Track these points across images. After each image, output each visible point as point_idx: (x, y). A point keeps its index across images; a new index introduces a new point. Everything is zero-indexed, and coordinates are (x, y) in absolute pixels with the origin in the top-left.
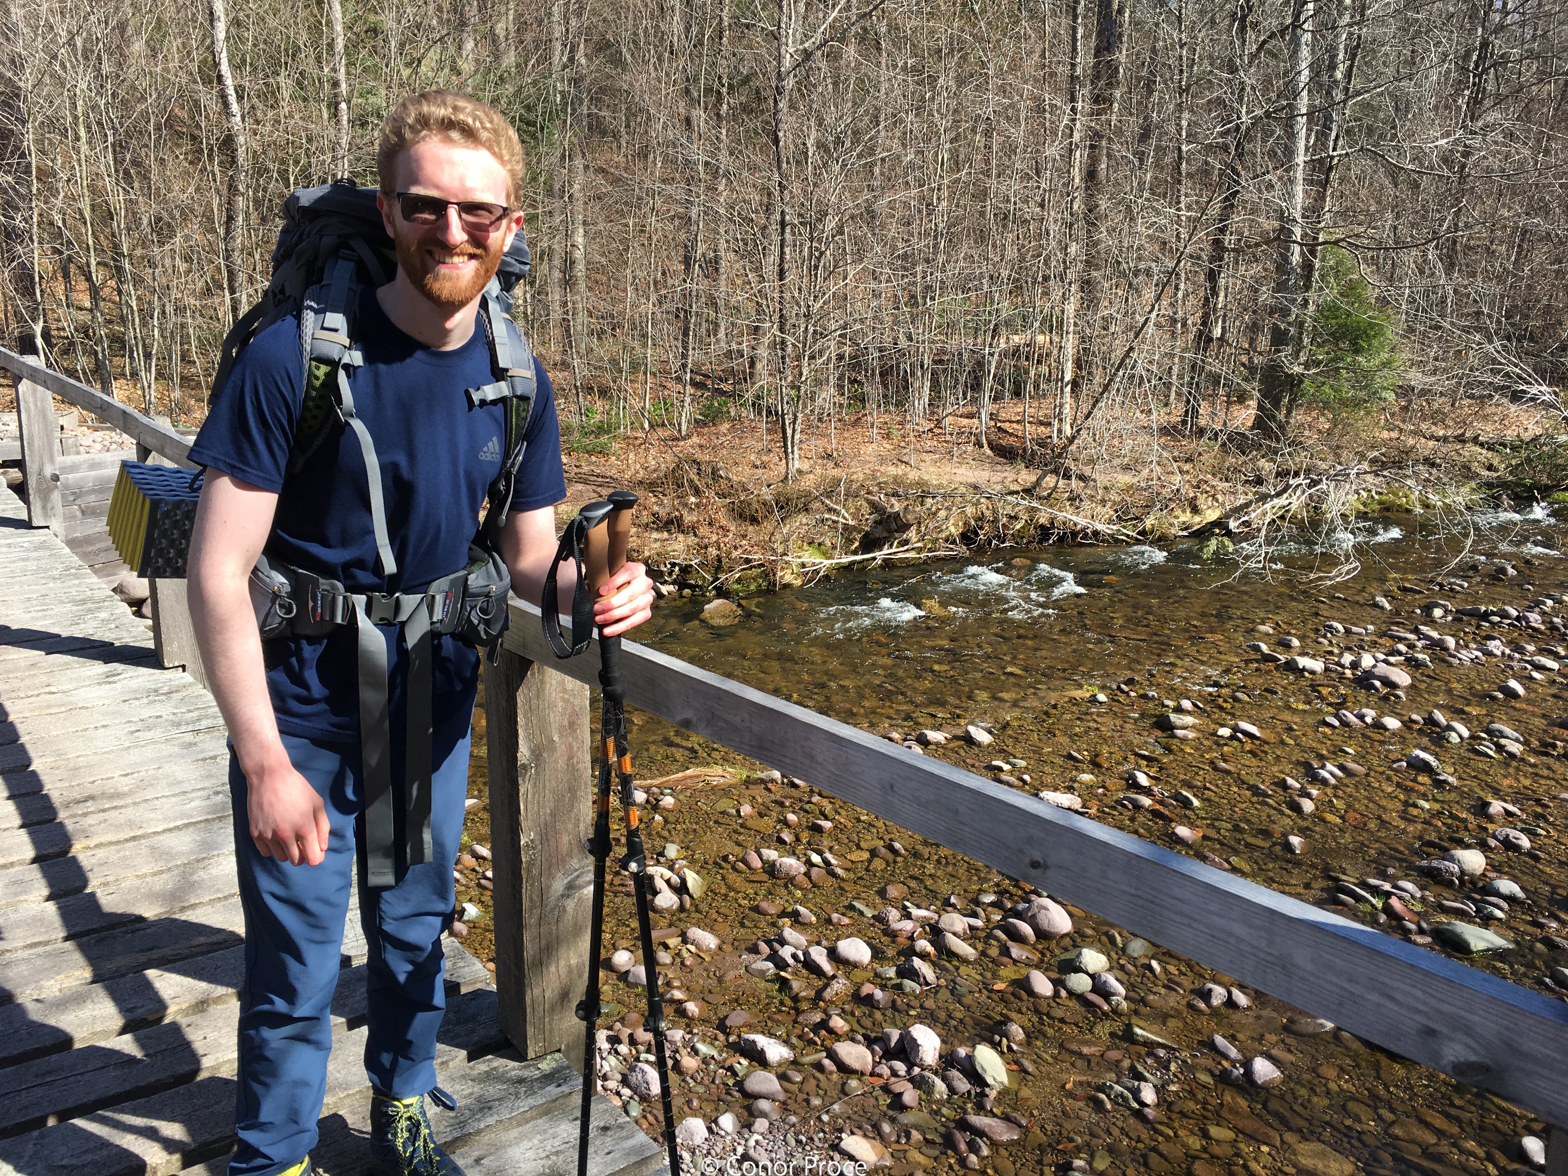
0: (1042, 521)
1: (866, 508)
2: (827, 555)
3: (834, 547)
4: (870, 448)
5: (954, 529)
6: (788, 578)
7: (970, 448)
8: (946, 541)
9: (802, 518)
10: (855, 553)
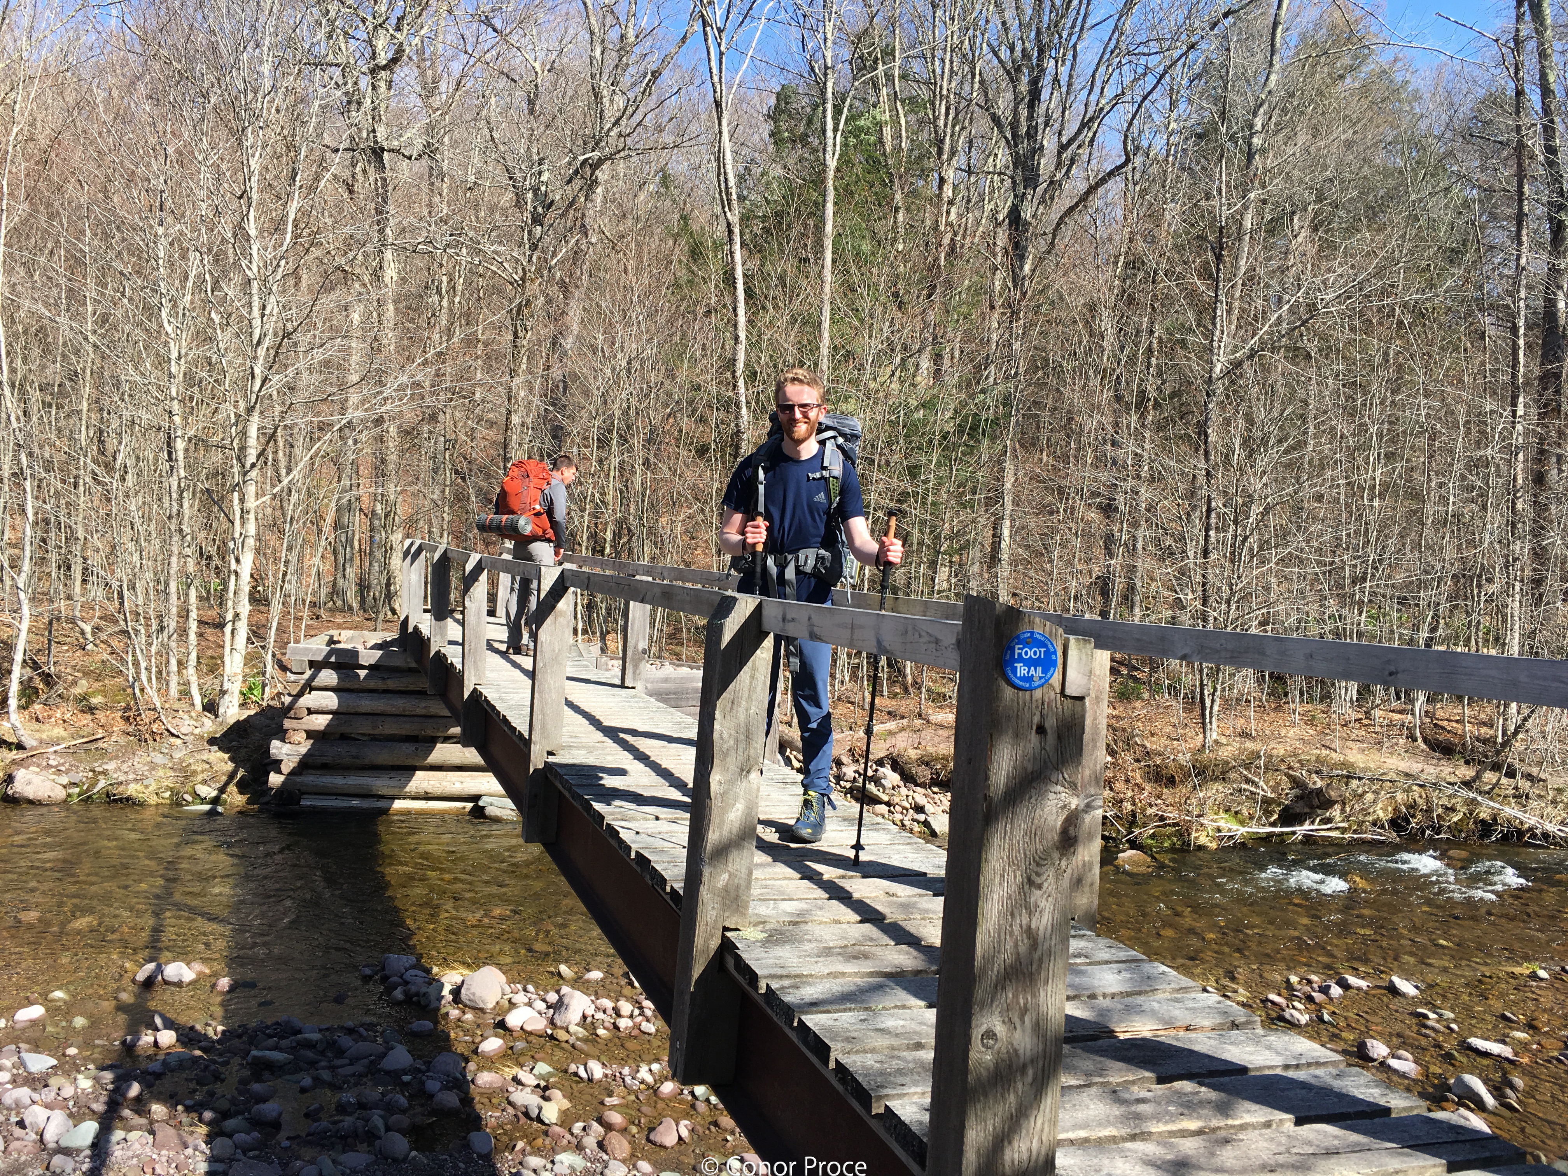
0: (1482, 815)
1: (1285, 784)
2: (1242, 823)
3: (1251, 818)
4: (1292, 732)
5: (1382, 813)
6: (1203, 840)
7: (1402, 741)
8: (1374, 824)
9: (1218, 786)
10: (1273, 824)
